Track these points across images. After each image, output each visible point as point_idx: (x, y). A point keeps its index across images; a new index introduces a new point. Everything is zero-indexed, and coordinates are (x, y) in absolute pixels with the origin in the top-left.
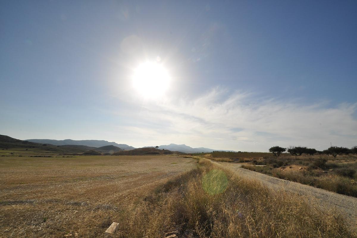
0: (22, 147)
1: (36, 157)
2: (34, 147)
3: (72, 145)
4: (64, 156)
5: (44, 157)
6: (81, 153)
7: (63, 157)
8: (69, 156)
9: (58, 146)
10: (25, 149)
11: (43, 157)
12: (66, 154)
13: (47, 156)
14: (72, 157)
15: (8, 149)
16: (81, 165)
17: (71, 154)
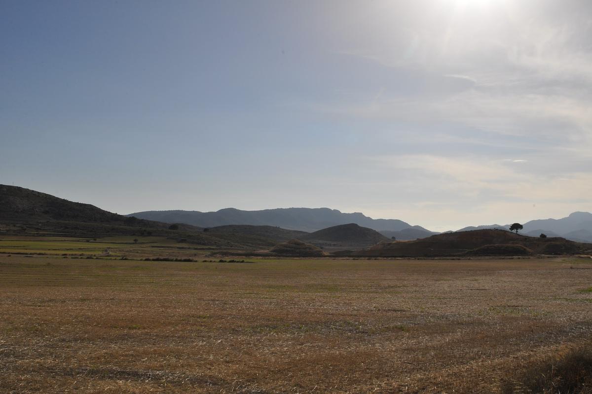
0: (125, 233)
1: (158, 260)
2: (150, 234)
3: (239, 226)
4: (224, 259)
5: (176, 260)
6: (264, 249)
7: (221, 261)
8: (236, 258)
9: (206, 230)
10: (132, 239)
11: (172, 260)
12: (226, 254)
13: (183, 259)
14: (243, 262)
15: (98, 240)
16: (270, 287)
17: (240, 252)
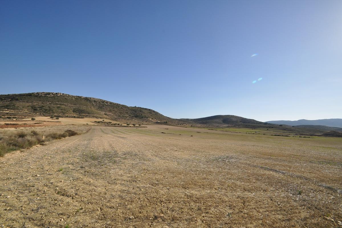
0: (264, 127)
1: (276, 135)
2: (272, 127)
3: (307, 125)
4: (300, 136)
5: (282, 136)
6: (319, 133)
7: (300, 137)
8: (306, 136)
9: (293, 126)
10: (266, 129)
11: (281, 136)
12: (302, 135)
13: (285, 135)
14: (309, 137)
15: (256, 129)
16: (323, 147)
17: (308, 134)
